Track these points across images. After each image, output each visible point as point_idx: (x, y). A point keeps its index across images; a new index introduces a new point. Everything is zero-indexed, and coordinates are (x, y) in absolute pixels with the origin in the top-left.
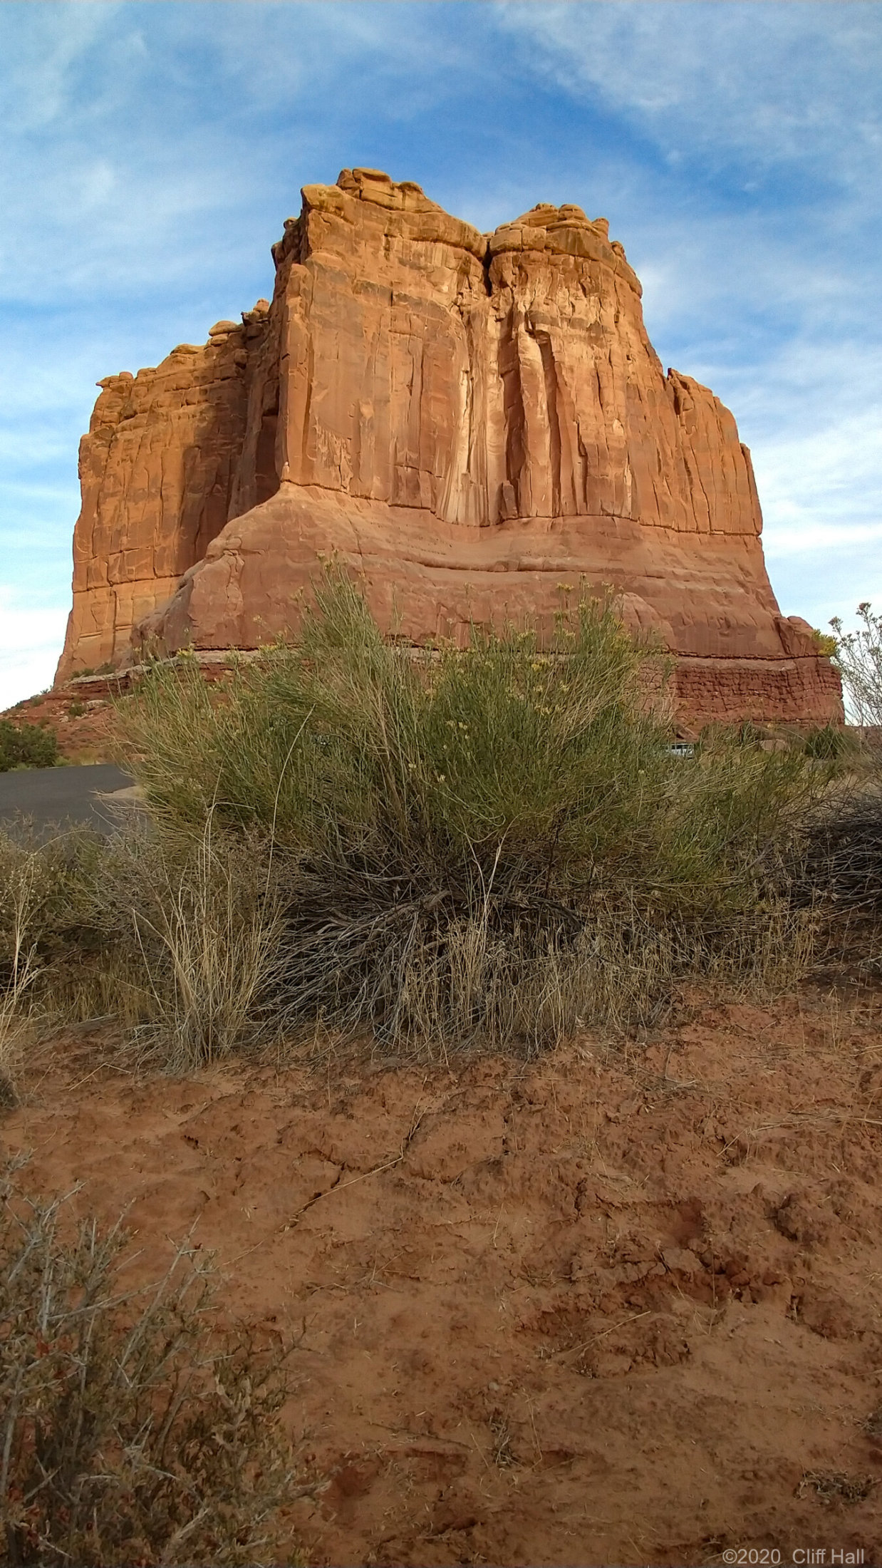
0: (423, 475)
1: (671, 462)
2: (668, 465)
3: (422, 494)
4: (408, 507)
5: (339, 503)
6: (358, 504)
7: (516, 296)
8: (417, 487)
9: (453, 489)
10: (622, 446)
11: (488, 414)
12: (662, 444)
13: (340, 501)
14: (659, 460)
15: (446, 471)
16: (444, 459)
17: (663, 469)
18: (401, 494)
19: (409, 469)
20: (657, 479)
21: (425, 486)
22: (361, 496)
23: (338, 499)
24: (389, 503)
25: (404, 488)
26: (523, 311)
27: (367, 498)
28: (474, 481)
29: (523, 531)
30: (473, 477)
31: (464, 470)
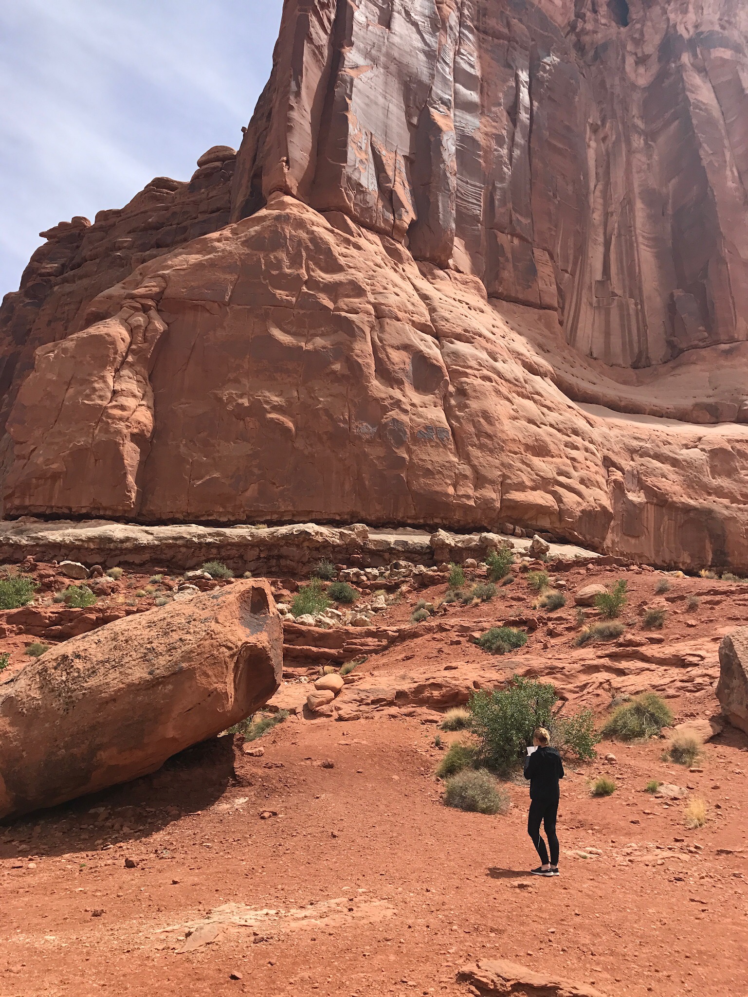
7: (672, 16)
11: (637, 190)
16: (571, 242)
26: (686, 36)
28: (619, 292)
29: (726, 363)
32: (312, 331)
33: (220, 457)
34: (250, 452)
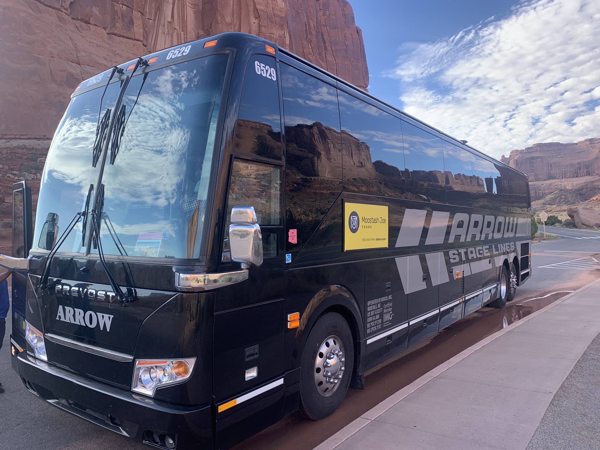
0: (136, 14)
1: (314, 33)
2: (312, 34)
3: (136, 29)
4: (124, 37)
5: (60, 21)
6: (78, 25)
8: (132, 22)
9: (160, 31)
10: (284, 15)
12: (308, 20)
13: (60, 19)
14: (306, 30)
15: (155, 16)
17: (309, 36)
18: (118, 25)
19: (124, 7)
20: (305, 43)
21: (138, 22)
22: (81, 20)
23: (58, 17)
24: (108, 31)
25: (120, 21)
27: (87, 22)
30: (176, 24)
31: (169, 19)
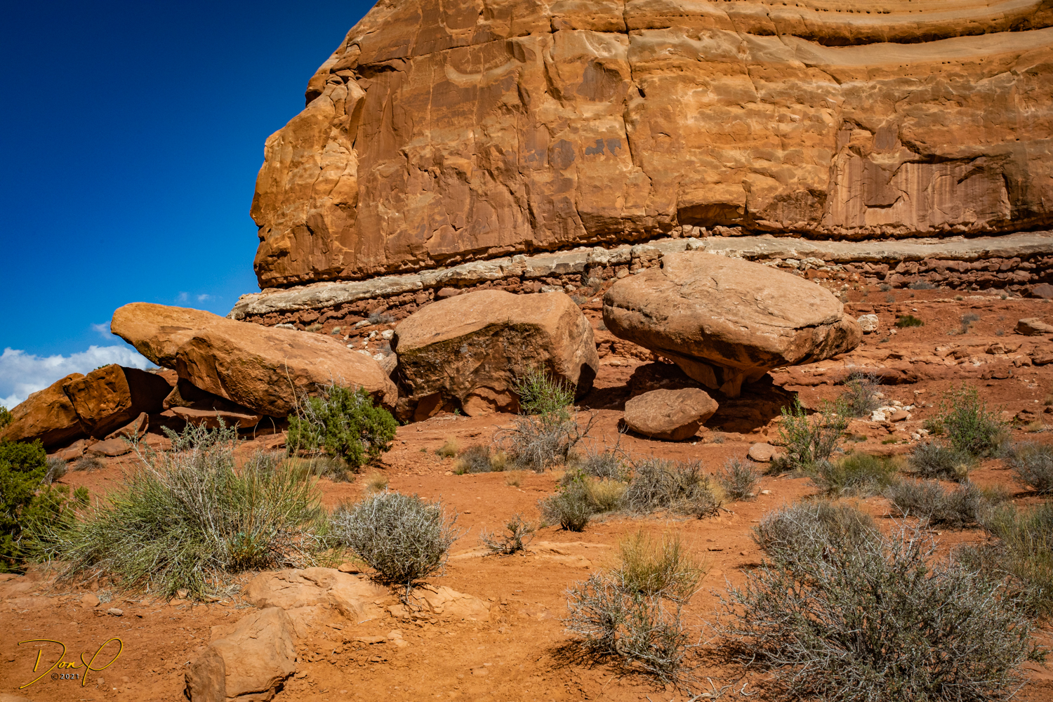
32: (487, 66)
33: (408, 211)
34: (433, 201)
